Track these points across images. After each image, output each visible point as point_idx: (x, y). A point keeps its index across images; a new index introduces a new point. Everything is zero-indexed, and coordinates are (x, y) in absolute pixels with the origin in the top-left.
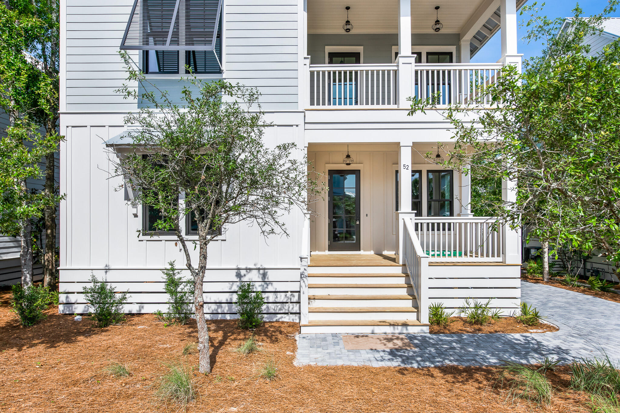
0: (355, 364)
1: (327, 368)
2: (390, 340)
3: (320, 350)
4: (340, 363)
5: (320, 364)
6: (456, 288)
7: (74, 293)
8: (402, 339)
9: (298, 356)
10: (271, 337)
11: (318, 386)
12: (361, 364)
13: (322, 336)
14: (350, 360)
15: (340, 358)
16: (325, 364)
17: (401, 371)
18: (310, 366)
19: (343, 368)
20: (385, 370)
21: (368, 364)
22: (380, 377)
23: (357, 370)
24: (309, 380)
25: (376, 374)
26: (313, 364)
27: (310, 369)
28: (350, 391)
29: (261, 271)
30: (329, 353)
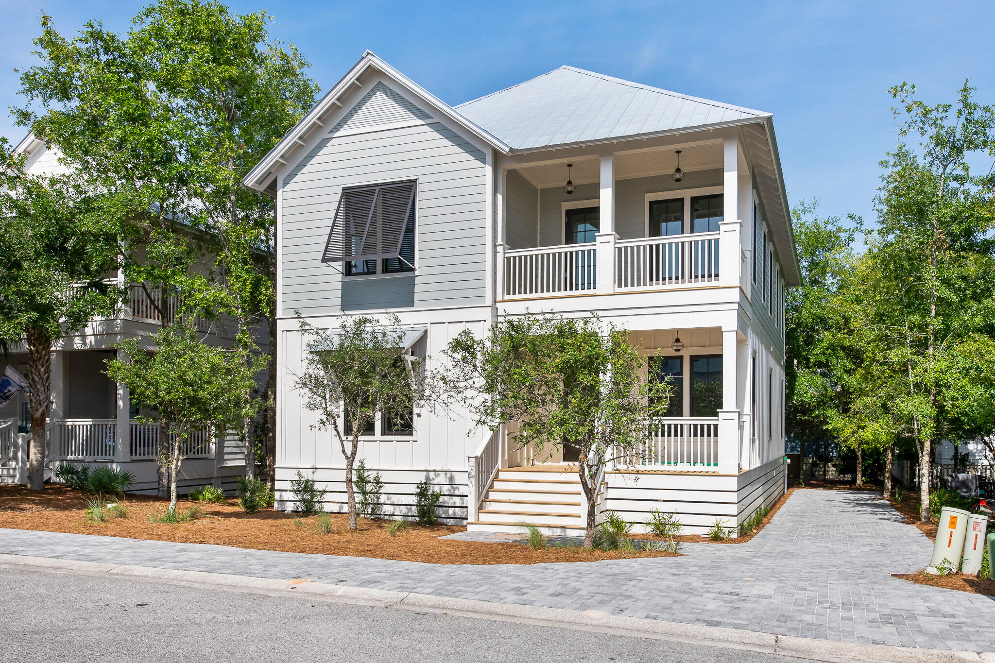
6: (661, 501)
7: (286, 491)
29: (449, 474)
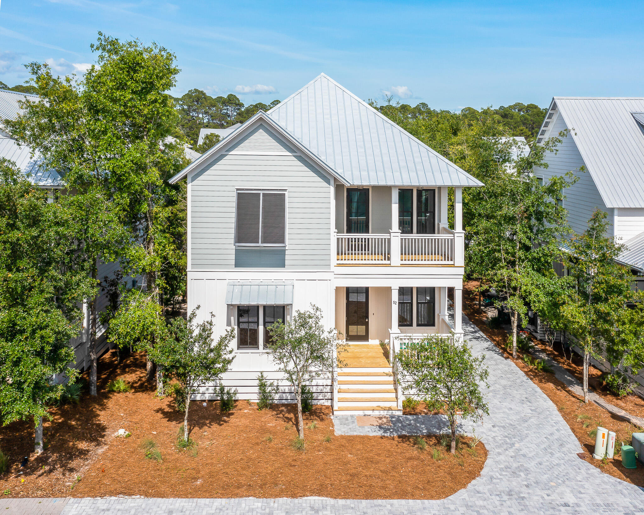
0: (362, 434)
1: (350, 436)
2: (380, 418)
3: (345, 426)
4: (355, 434)
5: (346, 434)
8: (387, 418)
9: (335, 430)
10: (319, 417)
11: (347, 445)
12: (365, 434)
13: (346, 417)
14: (360, 432)
15: (355, 431)
16: (349, 434)
17: (382, 437)
18: (342, 436)
19: (357, 436)
20: (374, 437)
21: (368, 434)
22: (372, 441)
23: (363, 437)
24: (344, 442)
25: (370, 439)
26: (343, 434)
27: (342, 437)
28: (360, 446)
30: (350, 428)
